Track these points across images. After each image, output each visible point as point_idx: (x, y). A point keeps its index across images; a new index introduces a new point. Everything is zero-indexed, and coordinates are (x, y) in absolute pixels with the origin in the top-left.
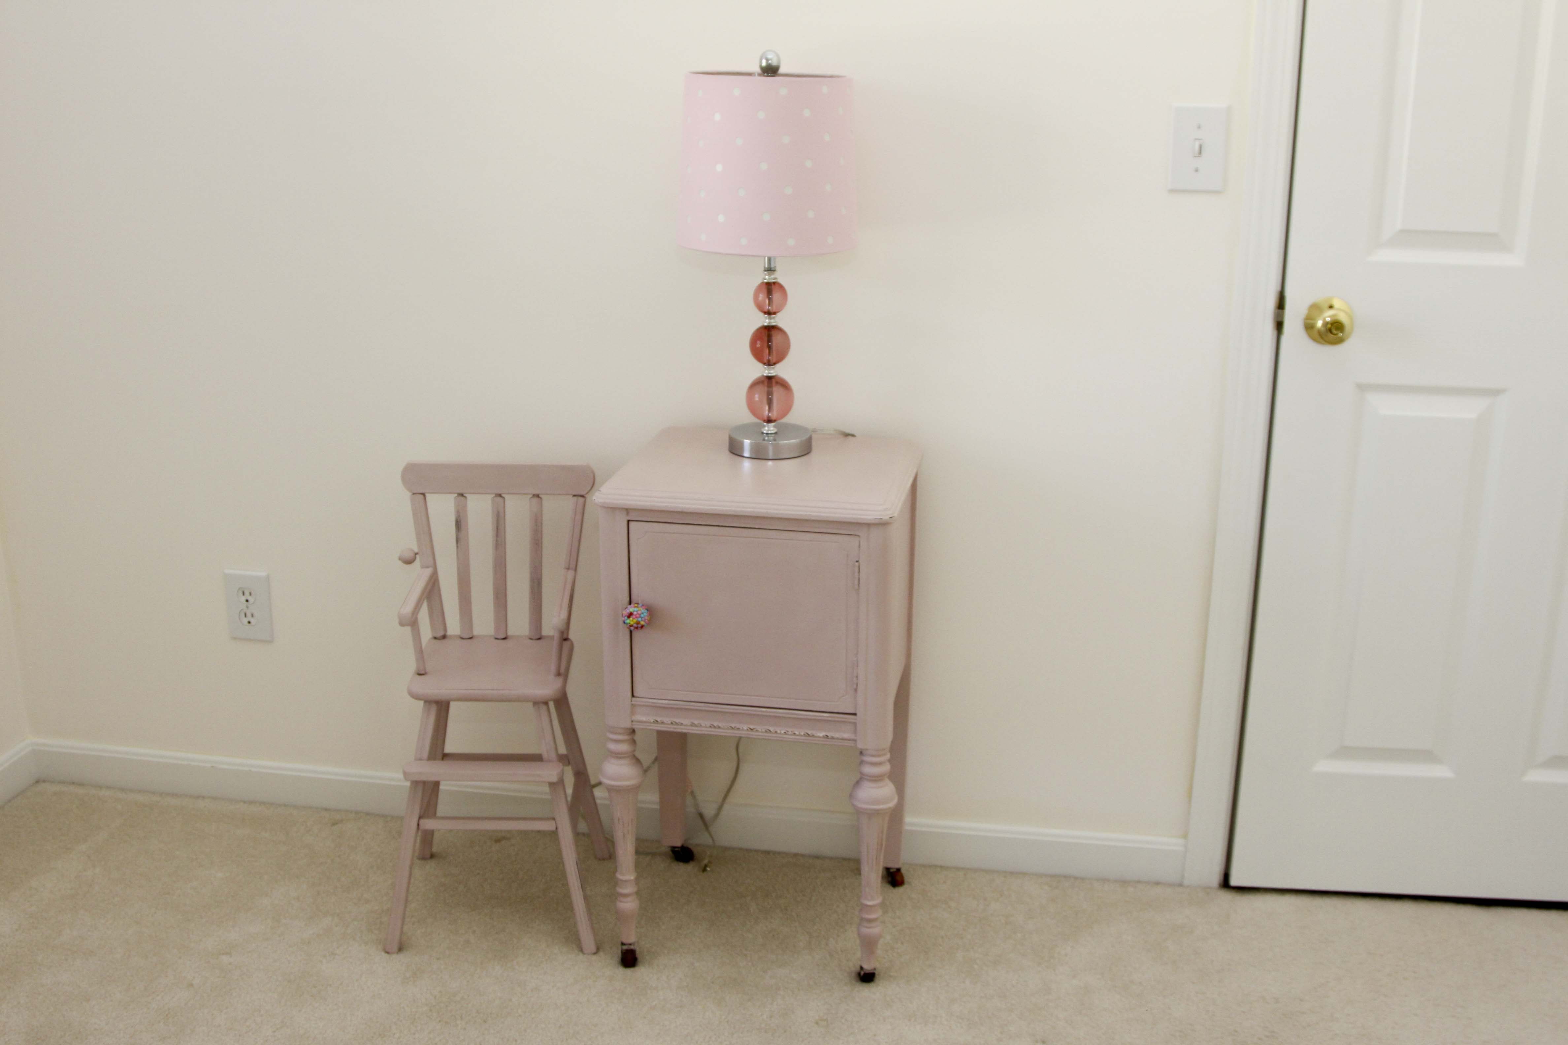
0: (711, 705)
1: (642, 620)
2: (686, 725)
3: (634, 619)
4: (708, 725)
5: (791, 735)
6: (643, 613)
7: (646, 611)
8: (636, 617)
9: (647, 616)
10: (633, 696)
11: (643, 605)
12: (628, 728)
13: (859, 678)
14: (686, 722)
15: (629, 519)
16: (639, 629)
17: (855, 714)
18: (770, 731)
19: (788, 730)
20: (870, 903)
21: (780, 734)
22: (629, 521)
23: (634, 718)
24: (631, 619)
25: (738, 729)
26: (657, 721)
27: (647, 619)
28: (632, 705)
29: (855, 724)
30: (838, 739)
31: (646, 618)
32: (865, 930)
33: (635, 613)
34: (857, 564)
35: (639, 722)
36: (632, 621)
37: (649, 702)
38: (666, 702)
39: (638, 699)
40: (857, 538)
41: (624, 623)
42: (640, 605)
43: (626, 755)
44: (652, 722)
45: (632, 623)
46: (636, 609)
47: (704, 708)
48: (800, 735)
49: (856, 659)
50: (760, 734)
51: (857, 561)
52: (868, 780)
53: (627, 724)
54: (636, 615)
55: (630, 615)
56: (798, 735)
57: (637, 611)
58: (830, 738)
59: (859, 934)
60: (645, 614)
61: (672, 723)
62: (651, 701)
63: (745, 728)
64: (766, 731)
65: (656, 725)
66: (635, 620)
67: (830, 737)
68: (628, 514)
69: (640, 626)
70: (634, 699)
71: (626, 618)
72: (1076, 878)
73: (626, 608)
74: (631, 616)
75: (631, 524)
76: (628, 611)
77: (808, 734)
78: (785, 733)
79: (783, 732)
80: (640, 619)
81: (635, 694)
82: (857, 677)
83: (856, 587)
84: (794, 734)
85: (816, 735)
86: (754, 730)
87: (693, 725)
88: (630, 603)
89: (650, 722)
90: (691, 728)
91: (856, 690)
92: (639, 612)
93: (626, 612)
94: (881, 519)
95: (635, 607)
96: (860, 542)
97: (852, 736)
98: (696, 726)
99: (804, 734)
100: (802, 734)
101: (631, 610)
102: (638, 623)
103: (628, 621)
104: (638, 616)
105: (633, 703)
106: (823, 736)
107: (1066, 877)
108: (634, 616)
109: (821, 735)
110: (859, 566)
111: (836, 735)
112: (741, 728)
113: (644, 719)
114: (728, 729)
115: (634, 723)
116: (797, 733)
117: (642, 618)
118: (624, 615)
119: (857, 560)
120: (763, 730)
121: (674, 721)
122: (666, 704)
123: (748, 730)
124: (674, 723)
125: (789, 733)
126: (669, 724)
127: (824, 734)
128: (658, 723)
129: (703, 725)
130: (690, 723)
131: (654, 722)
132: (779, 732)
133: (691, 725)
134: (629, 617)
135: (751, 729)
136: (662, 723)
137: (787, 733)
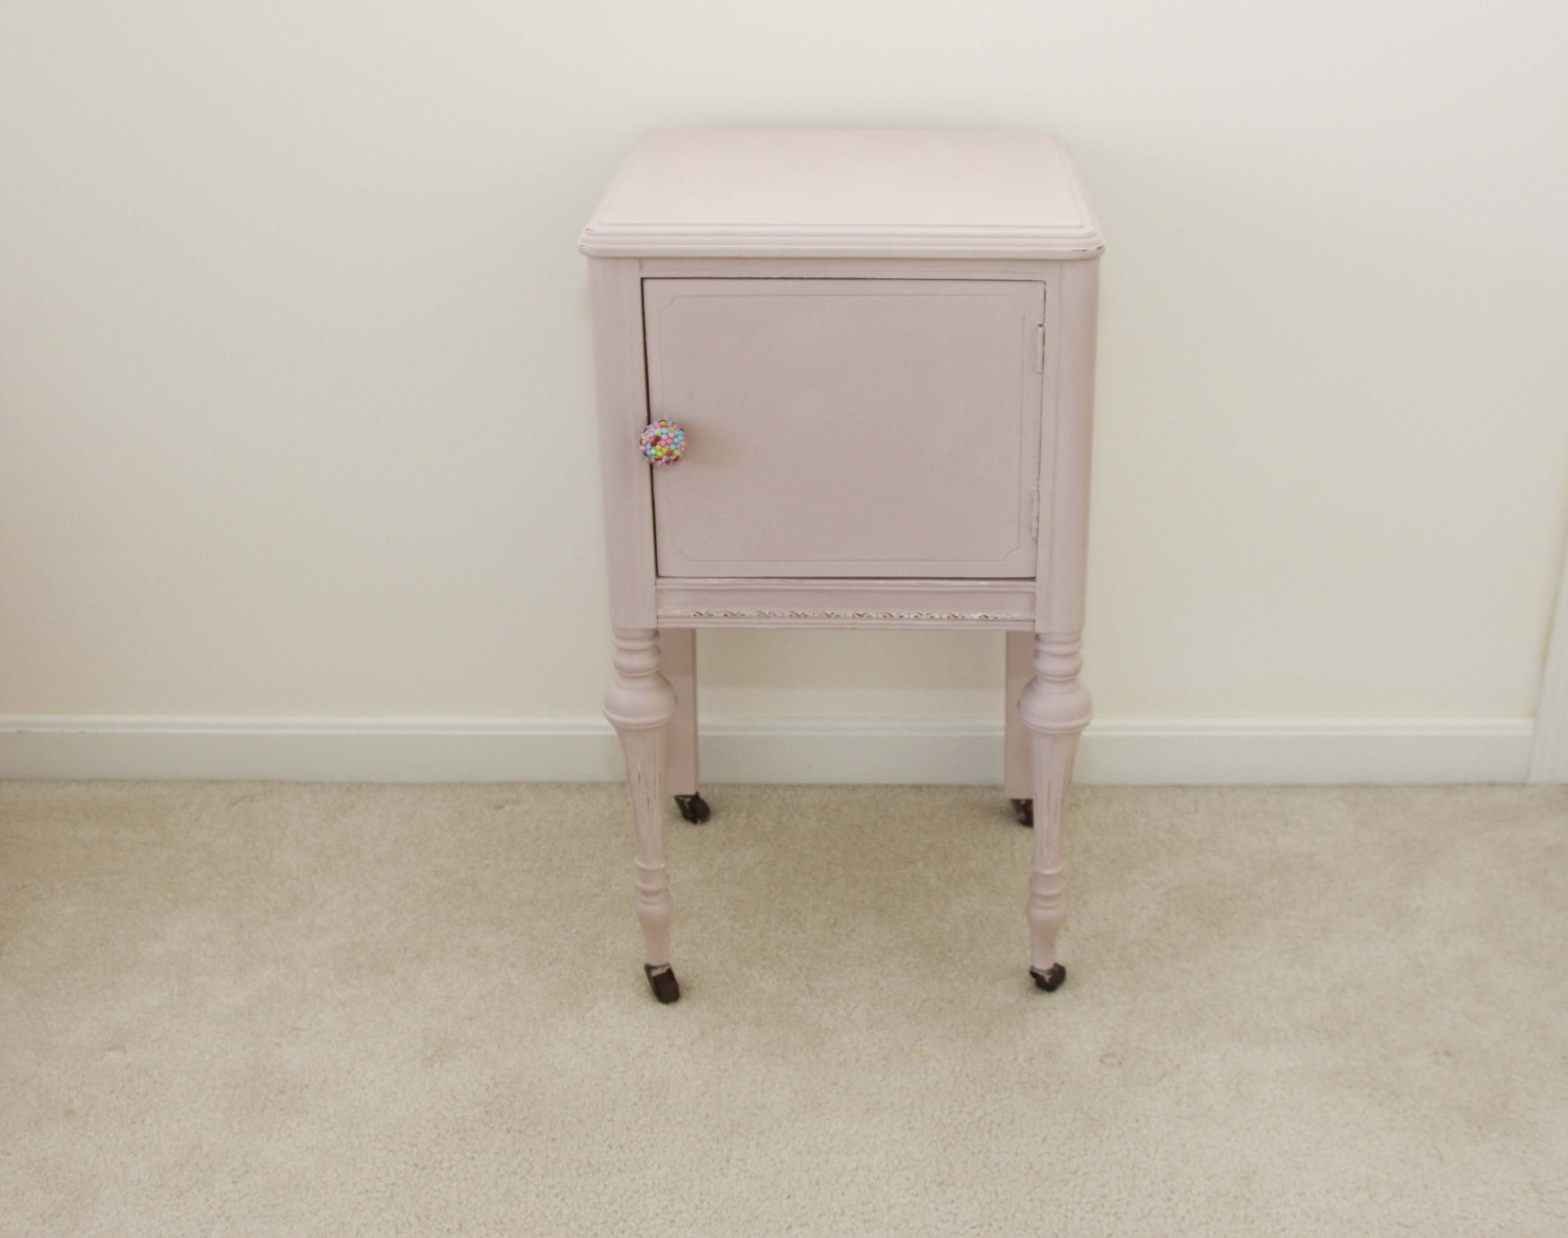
0: (792, 581)
1: (676, 449)
2: (751, 617)
3: (662, 446)
4: (787, 614)
5: (926, 620)
6: (676, 437)
7: (681, 432)
8: (667, 444)
9: (684, 440)
10: (658, 575)
11: (673, 424)
12: (650, 630)
13: (1040, 519)
14: (748, 612)
15: (644, 276)
16: (671, 463)
17: (1033, 579)
18: (891, 616)
19: (921, 612)
20: (1049, 872)
21: (909, 619)
22: (643, 280)
23: (661, 612)
24: (658, 447)
25: (838, 617)
26: (700, 614)
27: (684, 446)
28: (657, 590)
29: (1033, 594)
30: (1004, 620)
31: (683, 443)
32: (1039, 913)
33: (664, 437)
34: (1040, 329)
35: (671, 617)
36: (661, 450)
38: (716, 581)
39: (669, 580)
40: (1041, 286)
41: (645, 454)
42: (669, 423)
43: (646, 673)
44: (692, 615)
45: (660, 454)
46: (664, 430)
47: (779, 587)
48: (941, 619)
49: (1035, 488)
50: (874, 622)
51: (1041, 325)
52: (1050, 681)
53: (652, 624)
54: (666, 440)
55: (656, 440)
56: (937, 619)
57: (667, 434)
58: (992, 621)
59: (1030, 919)
60: (680, 438)
61: (725, 615)
62: (688, 581)
63: (850, 615)
64: (885, 616)
65: (698, 620)
66: (665, 450)
67: (990, 618)
68: (641, 268)
69: (673, 458)
70: (660, 581)
71: (649, 446)
72: (1379, 787)
73: (645, 430)
74: (658, 443)
75: (647, 284)
76: (651, 435)
77: (956, 617)
78: (916, 617)
79: (912, 616)
80: (673, 447)
81: (661, 573)
82: (1038, 518)
83: (1039, 369)
84: (932, 617)
85: (967, 617)
86: (865, 616)
87: (761, 614)
88: (649, 422)
89: (689, 617)
90: (758, 621)
91: (1036, 540)
92: (671, 435)
93: (646, 437)
94: (1085, 250)
95: (662, 427)
96: (1045, 291)
97: (1029, 616)
98: (767, 617)
99: (948, 617)
100: (945, 616)
101: (657, 432)
102: (670, 453)
103: (653, 451)
104: (669, 441)
105: (659, 587)
106: (980, 617)
107: (1364, 786)
108: (662, 443)
109: (977, 616)
110: (1044, 334)
111: (1002, 615)
112: (843, 615)
113: (678, 612)
114: (821, 617)
115: (661, 620)
116: (936, 616)
117: (676, 444)
118: (644, 442)
119: (1041, 323)
120: (880, 616)
121: (730, 613)
122: (716, 585)
123: (854, 616)
124: (729, 615)
125: (922, 617)
126: (719, 617)
127: (981, 614)
128: (702, 616)
129: (778, 614)
130: (757, 613)
131: (695, 615)
132: (906, 616)
133: (759, 616)
134: (654, 444)
135: (860, 615)
136: (709, 615)
137: (920, 616)
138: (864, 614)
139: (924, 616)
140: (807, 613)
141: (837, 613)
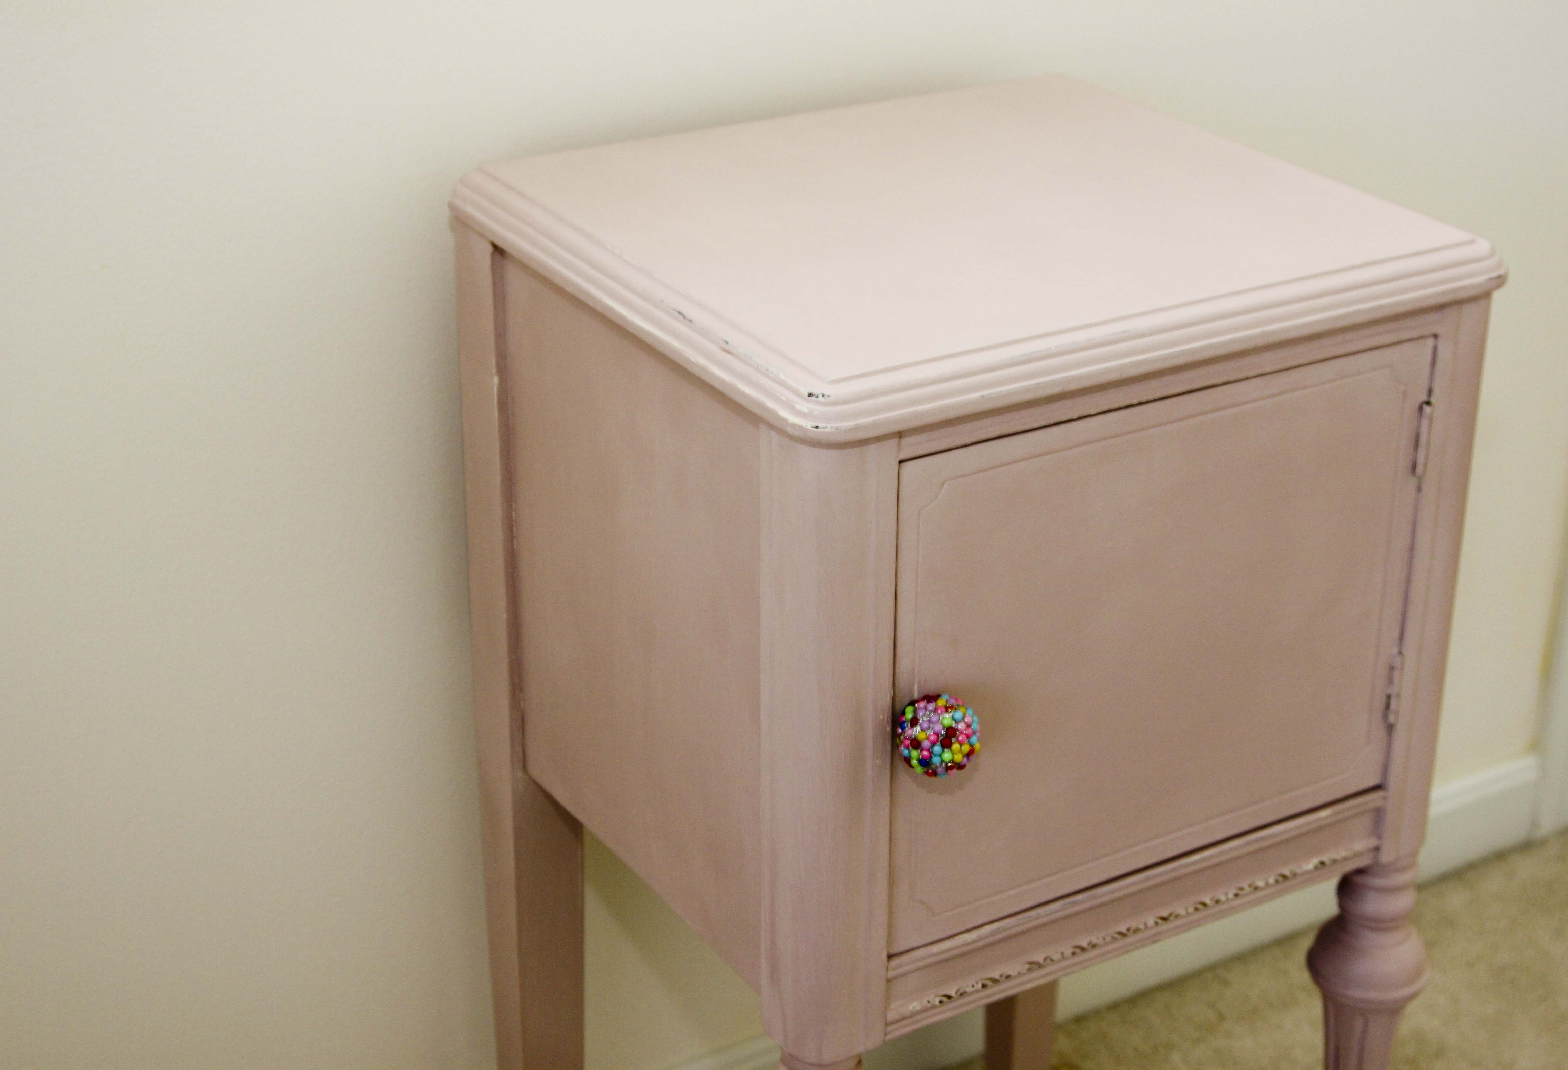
0: (1080, 897)
2: (1019, 974)
4: (1068, 953)
5: (1248, 895)
10: (890, 956)
14: (1014, 968)
15: (902, 456)
17: (1380, 786)
18: (1205, 904)
22: (901, 463)
23: (891, 1015)
25: (1136, 931)
26: (949, 997)
28: (888, 979)
29: (1380, 809)
30: (1345, 859)
34: (1424, 407)
35: (905, 1017)
37: (934, 955)
38: (974, 935)
40: (1430, 342)
44: (937, 1003)
48: (1267, 886)
50: (1182, 922)
51: (1425, 400)
56: (1262, 889)
58: (1330, 866)
61: (984, 986)
62: (935, 949)
63: (1151, 922)
64: (1196, 909)
65: (951, 1005)
67: (1327, 863)
70: (893, 962)
78: (1236, 894)
79: (1231, 896)
84: (1256, 888)
85: (1299, 871)
86: (1172, 918)
87: (1034, 965)
89: (932, 1008)
90: (1027, 976)
96: (1435, 349)
98: (1040, 966)
99: (1276, 880)
100: (1271, 881)
105: (891, 973)
109: (1310, 865)
110: (1431, 416)
111: (1343, 853)
112: (1142, 926)
113: (915, 1006)
115: (890, 1027)
116: (1261, 883)
119: (1426, 397)
120: (1191, 910)
121: (988, 979)
122: (974, 942)
123: (1157, 923)
124: (989, 983)
125: (1245, 892)
126: (977, 991)
127: (1315, 861)
128: (952, 999)
129: (1056, 957)
130: (1027, 966)
131: (941, 1002)
132: (1223, 898)
133: (1030, 970)
134: (946, 744)
135: (1164, 919)
136: (962, 995)
137: (1241, 892)
138: (1170, 915)
139: (1247, 889)
140: (1094, 940)
141: (1134, 925)
